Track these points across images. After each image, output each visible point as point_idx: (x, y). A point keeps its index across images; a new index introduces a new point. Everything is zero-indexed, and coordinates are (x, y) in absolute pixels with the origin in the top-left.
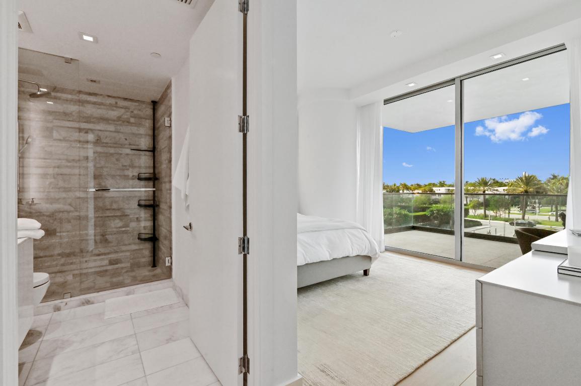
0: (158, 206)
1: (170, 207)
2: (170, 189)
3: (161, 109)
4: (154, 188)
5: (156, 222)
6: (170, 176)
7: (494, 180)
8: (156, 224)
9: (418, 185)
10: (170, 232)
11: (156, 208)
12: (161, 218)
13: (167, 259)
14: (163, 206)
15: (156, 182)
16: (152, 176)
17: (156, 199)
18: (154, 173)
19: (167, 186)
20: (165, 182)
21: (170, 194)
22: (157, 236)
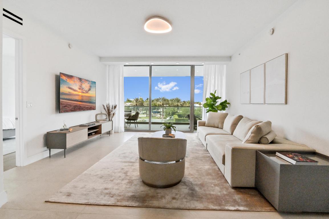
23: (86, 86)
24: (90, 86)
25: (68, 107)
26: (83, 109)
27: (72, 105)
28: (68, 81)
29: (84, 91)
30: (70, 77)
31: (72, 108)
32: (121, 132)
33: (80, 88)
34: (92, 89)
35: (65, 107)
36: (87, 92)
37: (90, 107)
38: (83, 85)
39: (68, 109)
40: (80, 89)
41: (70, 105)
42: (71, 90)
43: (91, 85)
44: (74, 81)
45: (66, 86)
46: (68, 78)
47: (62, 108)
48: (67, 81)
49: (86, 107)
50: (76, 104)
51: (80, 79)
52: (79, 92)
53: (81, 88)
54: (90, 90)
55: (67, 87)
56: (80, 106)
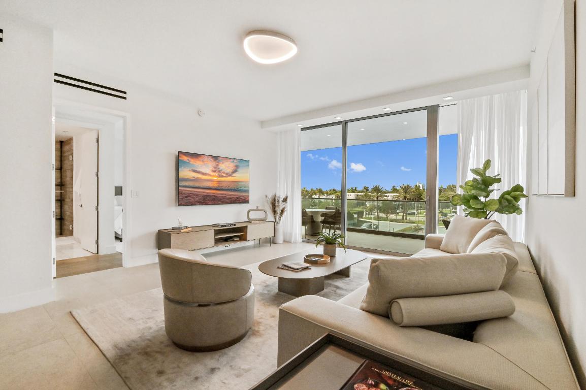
0: (64, 200)
1: (72, 200)
2: (72, 191)
3: (66, 148)
4: (61, 190)
5: (62, 210)
6: (72, 184)
7: (406, 189)
8: (62, 211)
9: (334, 190)
10: (72, 213)
11: (63, 202)
12: (66, 207)
13: (70, 226)
14: (67, 200)
15: (63, 187)
16: (60, 184)
17: (63, 196)
18: (61, 182)
19: (71, 190)
20: (69, 188)
21: (72, 193)
22: (63, 217)
23: (226, 167)
24: (237, 167)
25: (193, 198)
26: (221, 199)
27: (199, 195)
28: (192, 161)
29: (223, 174)
30: (196, 156)
31: (200, 199)
32: (295, 243)
33: (214, 169)
34: (240, 170)
35: (186, 197)
36: (229, 175)
37: (237, 198)
38: (220, 165)
39: (193, 200)
40: (214, 171)
41: (197, 195)
42: (197, 174)
43: (238, 164)
44: (203, 161)
45: (188, 169)
46: (191, 158)
47: (182, 199)
48: (191, 163)
49: (228, 197)
50: (208, 193)
51: (215, 158)
52: (213, 176)
53: (216, 170)
54: (235, 171)
55: (190, 170)
56: (216, 196)
